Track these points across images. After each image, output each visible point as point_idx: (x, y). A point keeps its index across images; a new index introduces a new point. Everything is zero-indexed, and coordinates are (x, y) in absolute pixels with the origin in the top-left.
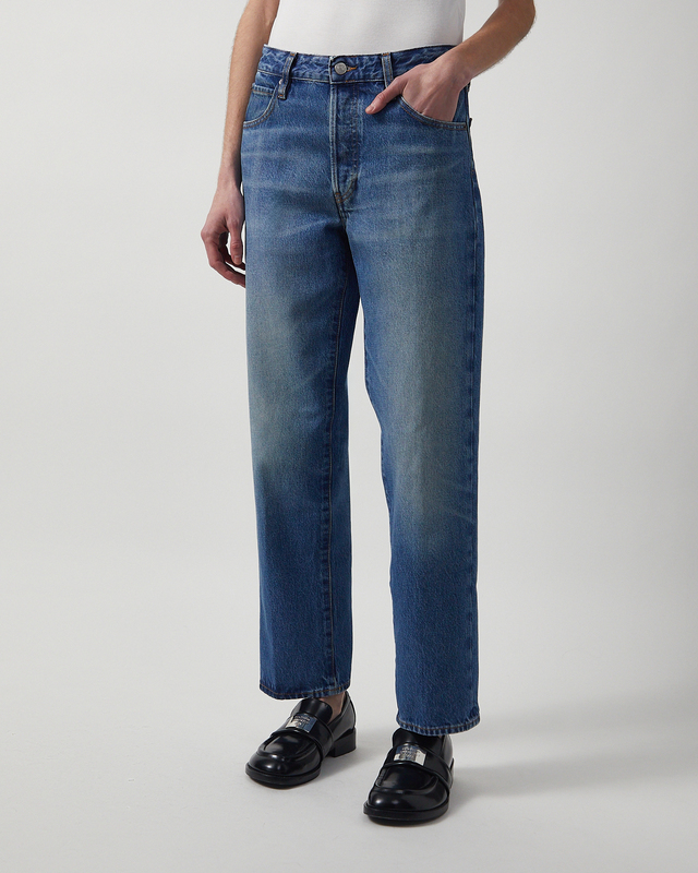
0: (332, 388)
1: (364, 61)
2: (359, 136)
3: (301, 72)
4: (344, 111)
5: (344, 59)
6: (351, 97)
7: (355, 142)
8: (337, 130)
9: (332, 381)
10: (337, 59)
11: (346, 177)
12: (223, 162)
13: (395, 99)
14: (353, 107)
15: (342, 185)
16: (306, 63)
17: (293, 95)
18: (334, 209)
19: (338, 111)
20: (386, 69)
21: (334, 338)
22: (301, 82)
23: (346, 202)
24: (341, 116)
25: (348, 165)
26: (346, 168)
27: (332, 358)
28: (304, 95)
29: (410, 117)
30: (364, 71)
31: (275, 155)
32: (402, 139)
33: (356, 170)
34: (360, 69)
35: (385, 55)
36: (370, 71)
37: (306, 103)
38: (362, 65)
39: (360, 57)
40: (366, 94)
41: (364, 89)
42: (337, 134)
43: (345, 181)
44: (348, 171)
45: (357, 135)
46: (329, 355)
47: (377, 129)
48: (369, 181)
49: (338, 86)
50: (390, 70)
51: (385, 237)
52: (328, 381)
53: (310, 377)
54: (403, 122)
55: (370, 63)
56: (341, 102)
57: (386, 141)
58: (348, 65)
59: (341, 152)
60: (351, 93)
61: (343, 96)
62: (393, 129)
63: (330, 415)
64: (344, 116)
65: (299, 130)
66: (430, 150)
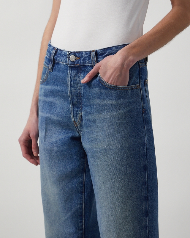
0: (82, 219)
1: (83, 55)
2: (81, 94)
3: (58, 59)
4: (74, 81)
5: (74, 53)
6: (78, 73)
7: (80, 96)
8: (71, 90)
9: (82, 215)
10: (71, 53)
11: (77, 114)
12: (32, 103)
13: (97, 75)
14: (78, 79)
15: (75, 118)
16: (60, 54)
17: (55, 70)
18: (74, 128)
19: (71, 80)
20: (93, 59)
21: (81, 193)
22: (58, 64)
23: (79, 126)
24: (72, 83)
25: (78, 108)
26: (77, 110)
27: (81, 204)
28: (59, 70)
29: (102, 85)
30: (83, 60)
31: (48, 99)
32: (100, 96)
33: (81, 111)
34: (81, 59)
35: (93, 51)
36: (86, 60)
37: (60, 75)
38: (82, 57)
39: (81, 53)
40: (85, 72)
41: (83, 69)
42: (71, 92)
43: (76, 116)
44: (78, 111)
45: (80, 93)
46: (79, 202)
47: (88, 91)
48: (87, 117)
49: (72, 67)
50: (95, 60)
51: (94, 147)
52: (80, 216)
53: (69, 214)
54: (100, 88)
55: (86, 56)
56: (73, 76)
57: (93, 97)
58: (76, 56)
59: (74, 101)
60: (78, 71)
61: (74, 72)
62: (95, 91)
63: (82, 234)
64: (74, 83)
65: (57, 88)
66: (114, 102)
